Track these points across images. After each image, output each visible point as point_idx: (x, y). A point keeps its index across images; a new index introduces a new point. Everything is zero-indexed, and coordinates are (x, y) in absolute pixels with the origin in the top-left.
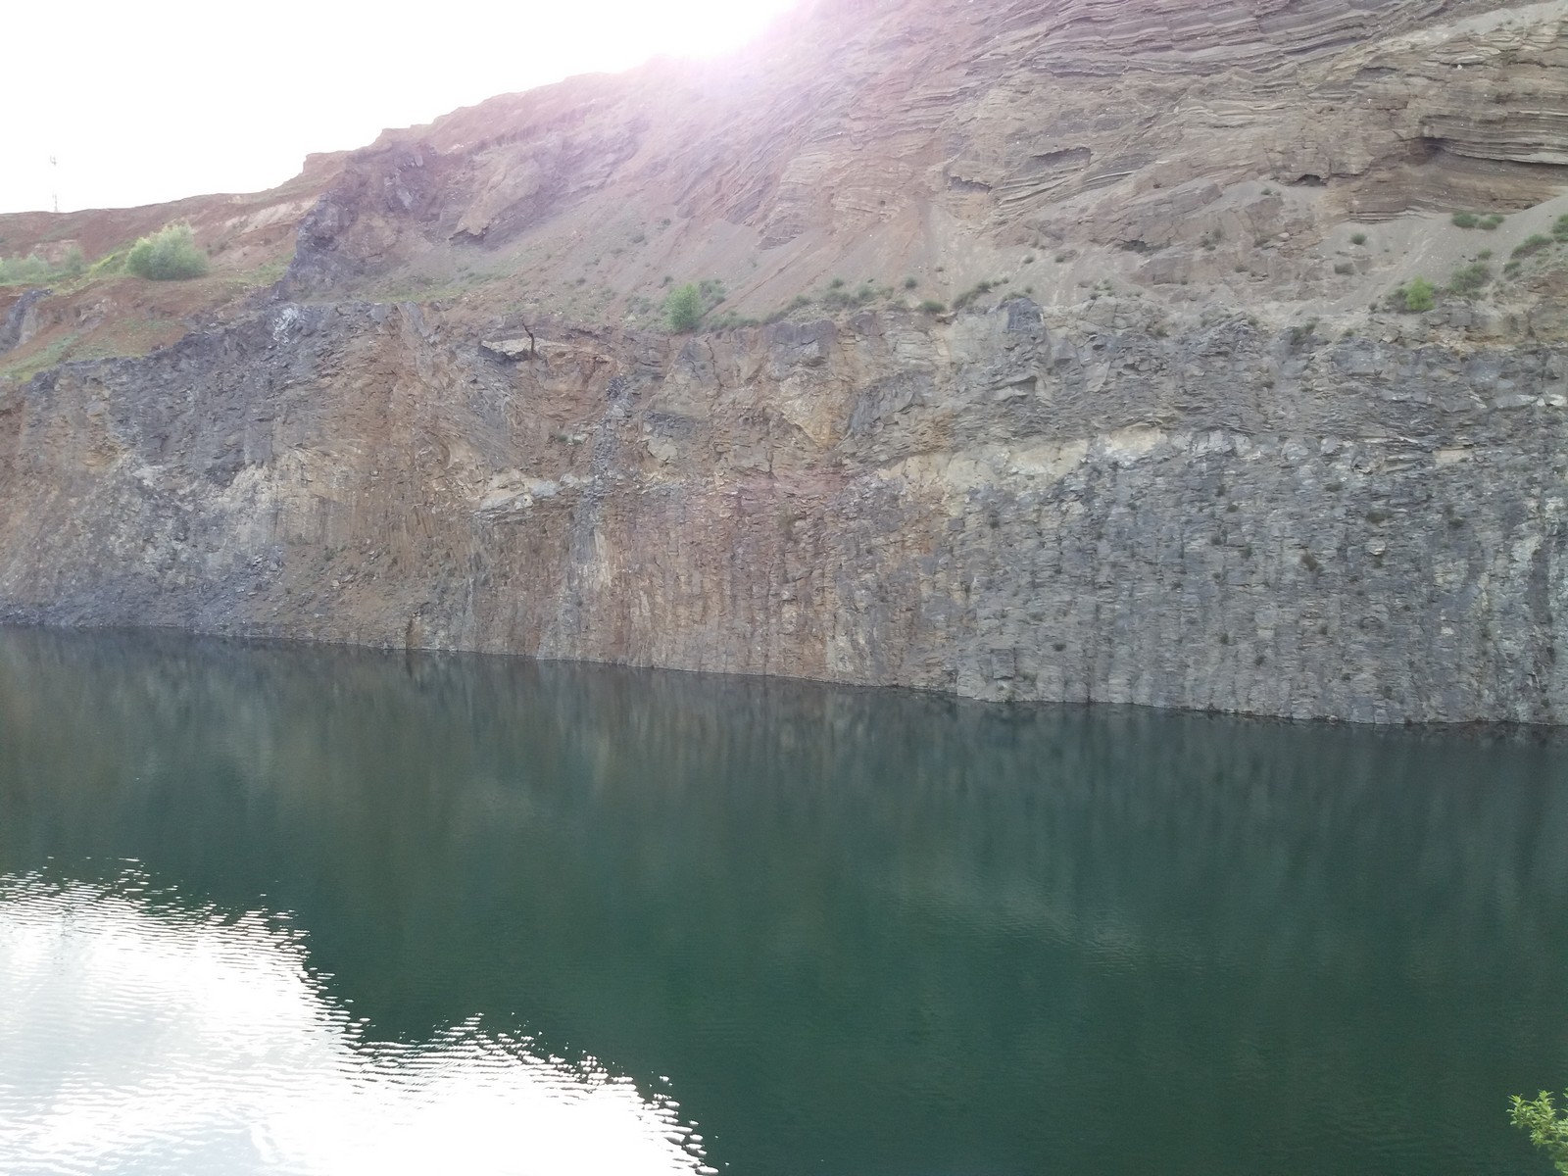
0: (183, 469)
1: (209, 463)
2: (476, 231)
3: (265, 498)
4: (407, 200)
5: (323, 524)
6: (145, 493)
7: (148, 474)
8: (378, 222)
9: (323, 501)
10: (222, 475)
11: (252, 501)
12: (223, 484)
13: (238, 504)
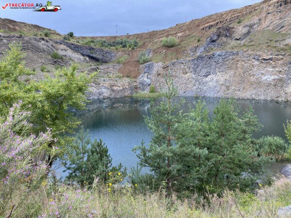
0: (199, 75)
1: (204, 74)
2: (238, 38)
3: (215, 79)
4: (228, 35)
5: (225, 82)
6: (194, 79)
7: (194, 76)
8: (223, 38)
9: (225, 79)
10: (206, 76)
11: (213, 80)
12: (206, 77)
13: (209, 80)
